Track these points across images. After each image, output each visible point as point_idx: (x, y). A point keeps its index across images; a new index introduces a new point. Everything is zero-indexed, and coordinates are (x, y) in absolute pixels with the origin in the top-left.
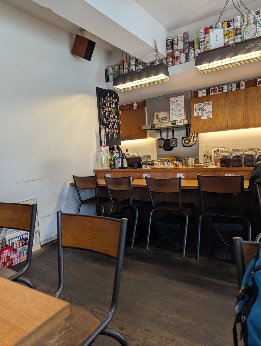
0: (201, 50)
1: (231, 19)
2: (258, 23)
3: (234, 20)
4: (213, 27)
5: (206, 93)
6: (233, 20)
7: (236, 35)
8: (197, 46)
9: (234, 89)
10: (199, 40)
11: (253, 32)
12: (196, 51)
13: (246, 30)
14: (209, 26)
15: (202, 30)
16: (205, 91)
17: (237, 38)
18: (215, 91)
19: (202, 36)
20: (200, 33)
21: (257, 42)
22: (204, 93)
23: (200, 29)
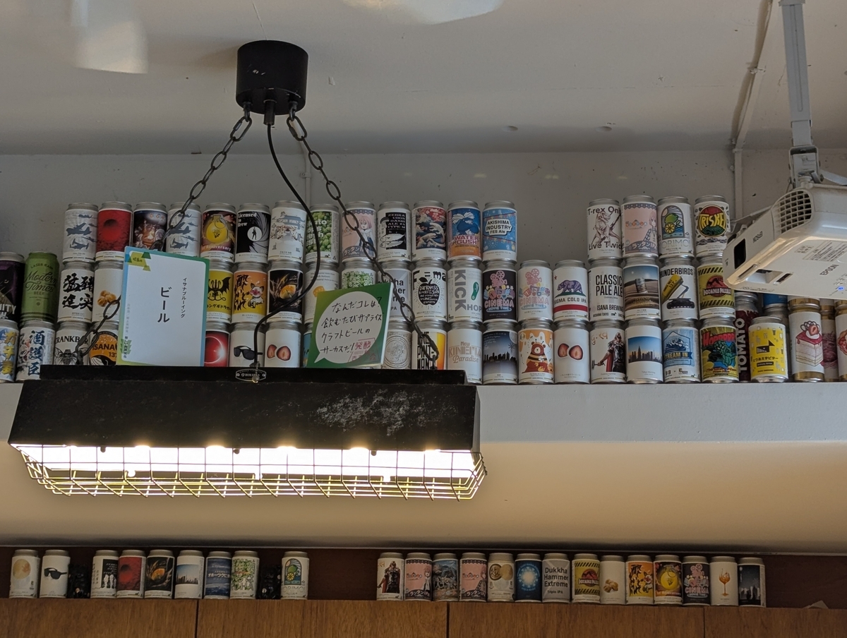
0: (61, 333)
1: (256, 210)
2: (391, 294)
3: (268, 217)
4: (150, 222)
5: (63, 579)
6: (263, 219)
7: (277, 305)
8: (43, 302)
9: (245, 588)
10: (55, 266)
11: (365, 336)
12: (26, 331)
13: (328, 313)
14: (129, 206)
15: (83, 220)
16: (59, 562)
17: (283, 325)
18: (126, 577)
19: (77, 255)
20: (70, 231)
21: (384, 395)
22: (56, 575)
23: (70, 207)
